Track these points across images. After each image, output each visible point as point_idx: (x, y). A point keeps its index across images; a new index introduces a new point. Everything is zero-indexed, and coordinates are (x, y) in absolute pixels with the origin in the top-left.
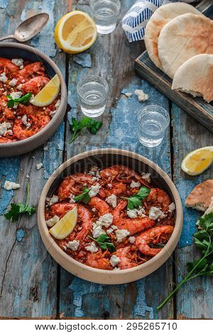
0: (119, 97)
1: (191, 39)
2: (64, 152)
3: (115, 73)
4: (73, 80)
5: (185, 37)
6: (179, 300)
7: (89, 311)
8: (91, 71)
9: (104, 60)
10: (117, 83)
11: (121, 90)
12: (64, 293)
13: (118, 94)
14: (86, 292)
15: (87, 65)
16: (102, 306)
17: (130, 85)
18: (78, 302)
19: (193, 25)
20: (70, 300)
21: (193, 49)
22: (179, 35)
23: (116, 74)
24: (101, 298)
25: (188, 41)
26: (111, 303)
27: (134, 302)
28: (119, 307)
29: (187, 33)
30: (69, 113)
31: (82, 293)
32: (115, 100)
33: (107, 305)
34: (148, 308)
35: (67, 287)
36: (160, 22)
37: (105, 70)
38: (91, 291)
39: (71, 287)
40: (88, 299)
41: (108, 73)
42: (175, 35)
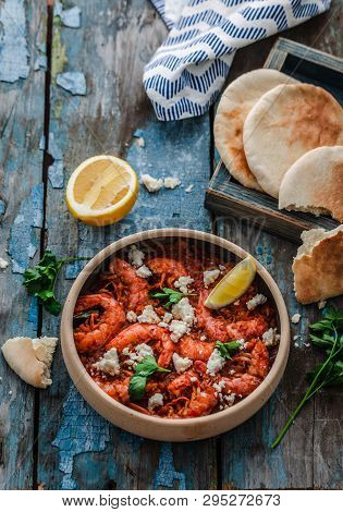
0: (131, 143)
1: (292, 127)
2: (44, 231)
3: (123, 104)
4: (57, 115)
5: (284, 125)
6: (225, 461)
7: (84, 480)
8: (85, 101)
9: (106, 82)
10: (128, 119)
11: (134, 130)
12: (44, 453)
13: (129, 138)
14: (79, 451)
15: (78, 91)
16: (105, 472)
17: (147, 123)
18: (67, 466)
19: (290, 103)
20: (54, 464)
21: (299, 143)
22: (273, 126)
23: (126, 106)
24: (103, 460)
25: (288, 132)
26: (119, 467)
27: (155, 466)
28: (131, 473)
29: (286, 119)
30: (51, 168)
31: (73, 453)
32: (124, 148)
33: (113, 471)
34: (177, 475)
35: (49, 442)
36: (234, 111)
37: (108, 100)
38: (87, 449)
39: (56, 442)
40: (83, 461)
41: (113, 103)
42: (267, 127)
